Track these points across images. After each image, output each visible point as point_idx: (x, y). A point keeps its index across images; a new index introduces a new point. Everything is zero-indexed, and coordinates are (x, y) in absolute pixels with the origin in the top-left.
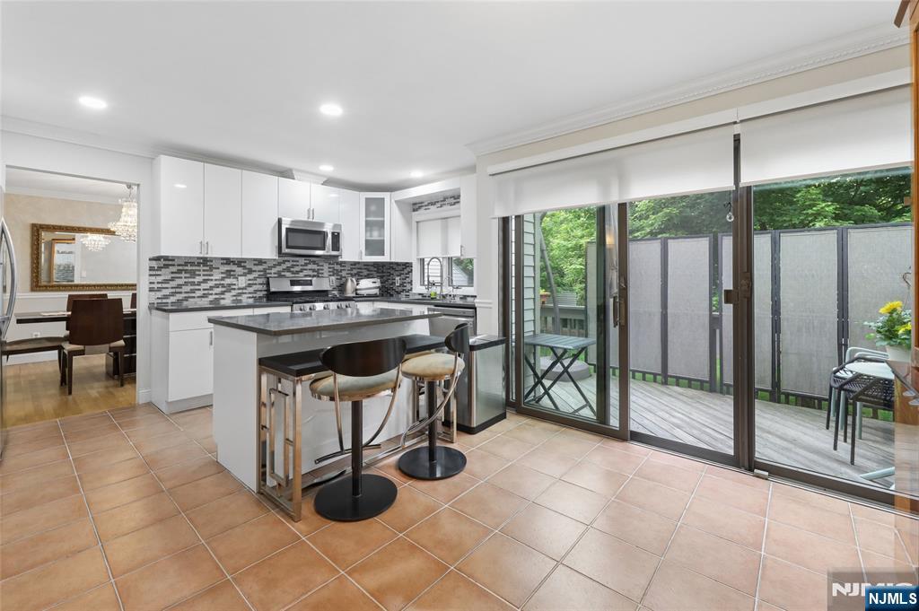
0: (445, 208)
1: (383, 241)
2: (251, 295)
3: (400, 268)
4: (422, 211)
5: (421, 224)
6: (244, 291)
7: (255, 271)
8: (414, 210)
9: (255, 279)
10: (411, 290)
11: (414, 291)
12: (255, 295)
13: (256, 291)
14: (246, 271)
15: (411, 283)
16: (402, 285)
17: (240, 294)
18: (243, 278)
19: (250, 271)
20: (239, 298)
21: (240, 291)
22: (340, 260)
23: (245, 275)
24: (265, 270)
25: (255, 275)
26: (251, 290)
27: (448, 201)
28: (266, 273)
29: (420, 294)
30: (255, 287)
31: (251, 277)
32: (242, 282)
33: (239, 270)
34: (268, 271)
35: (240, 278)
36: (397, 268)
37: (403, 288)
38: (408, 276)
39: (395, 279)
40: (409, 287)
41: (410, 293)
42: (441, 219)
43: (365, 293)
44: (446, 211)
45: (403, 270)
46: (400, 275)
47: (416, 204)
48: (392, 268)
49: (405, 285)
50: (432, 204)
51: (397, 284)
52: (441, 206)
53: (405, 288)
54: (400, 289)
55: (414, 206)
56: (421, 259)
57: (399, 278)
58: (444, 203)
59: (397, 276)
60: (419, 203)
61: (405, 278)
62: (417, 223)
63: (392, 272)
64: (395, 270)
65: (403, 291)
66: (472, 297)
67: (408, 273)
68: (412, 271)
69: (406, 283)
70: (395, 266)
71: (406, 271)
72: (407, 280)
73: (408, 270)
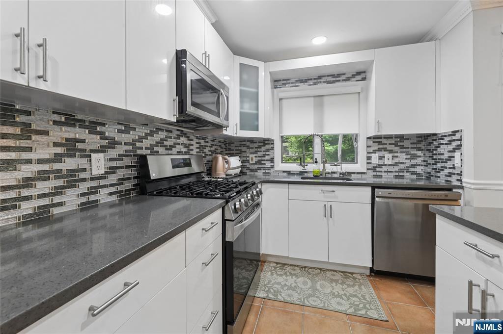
0: (319, 85)
1: (257, 115)
2: (113, 189)
3: (256, 145)
4: (287, 88)
5: (284, 101)
6: (103, 182)
7: (120, 144)
8: (276, 87)
9: (120, 157)
10: (273, 167)
11: (276, 168)
12: (120, 188)
13: (121, 181)
14: (105, 142)
15: (272, 160)
16: (259, 162)
17: (94, 190)
18: (101, 155)
19: (113, 144)
20: (93, 198)
21: (95, 183)
23: (102, 150)
24: (133, 143)
25: (121, 150)
26: (113, 179)
27: (324, 79)
28: (135, 148)
29: (284, 172)
30: (120, 174)
31: (113, 153)
32: (99, 164)
33: (93, 141)
34: (138, 144)
35: (93, 155)
36: (252, 145)
37: (260, 166)
38: (267, 153)
39: (248, 157)
40: (268, 164)
41: (271, 171)
42: (314, 96)
43: (233, 172)
44: (322, 88)
45: (260, 147)
46: (256, 152)
47: (280, 80)
48: (244, 146)
49: (263, 162)
50: (301, 81)
51: (251, 162)
52: (315, 84)
53: (263, 166)
54: (256, 166)
55: (276, 84)
56: (282, 137)
57: (255, 155)
58: (319, 80)
59: (251, 153)
60: (283, 80)
61: (264, 156)
62: (280, 99)
63: (244, 149)
64: (248, 147)
65: (260, 169)
66: (358, 173)
67: (268, 150)
68: (273, 148)
69: (264, 160)
70: (248, 144)
71: (264, 149)
72: (267, 158)
73: (267, 147)
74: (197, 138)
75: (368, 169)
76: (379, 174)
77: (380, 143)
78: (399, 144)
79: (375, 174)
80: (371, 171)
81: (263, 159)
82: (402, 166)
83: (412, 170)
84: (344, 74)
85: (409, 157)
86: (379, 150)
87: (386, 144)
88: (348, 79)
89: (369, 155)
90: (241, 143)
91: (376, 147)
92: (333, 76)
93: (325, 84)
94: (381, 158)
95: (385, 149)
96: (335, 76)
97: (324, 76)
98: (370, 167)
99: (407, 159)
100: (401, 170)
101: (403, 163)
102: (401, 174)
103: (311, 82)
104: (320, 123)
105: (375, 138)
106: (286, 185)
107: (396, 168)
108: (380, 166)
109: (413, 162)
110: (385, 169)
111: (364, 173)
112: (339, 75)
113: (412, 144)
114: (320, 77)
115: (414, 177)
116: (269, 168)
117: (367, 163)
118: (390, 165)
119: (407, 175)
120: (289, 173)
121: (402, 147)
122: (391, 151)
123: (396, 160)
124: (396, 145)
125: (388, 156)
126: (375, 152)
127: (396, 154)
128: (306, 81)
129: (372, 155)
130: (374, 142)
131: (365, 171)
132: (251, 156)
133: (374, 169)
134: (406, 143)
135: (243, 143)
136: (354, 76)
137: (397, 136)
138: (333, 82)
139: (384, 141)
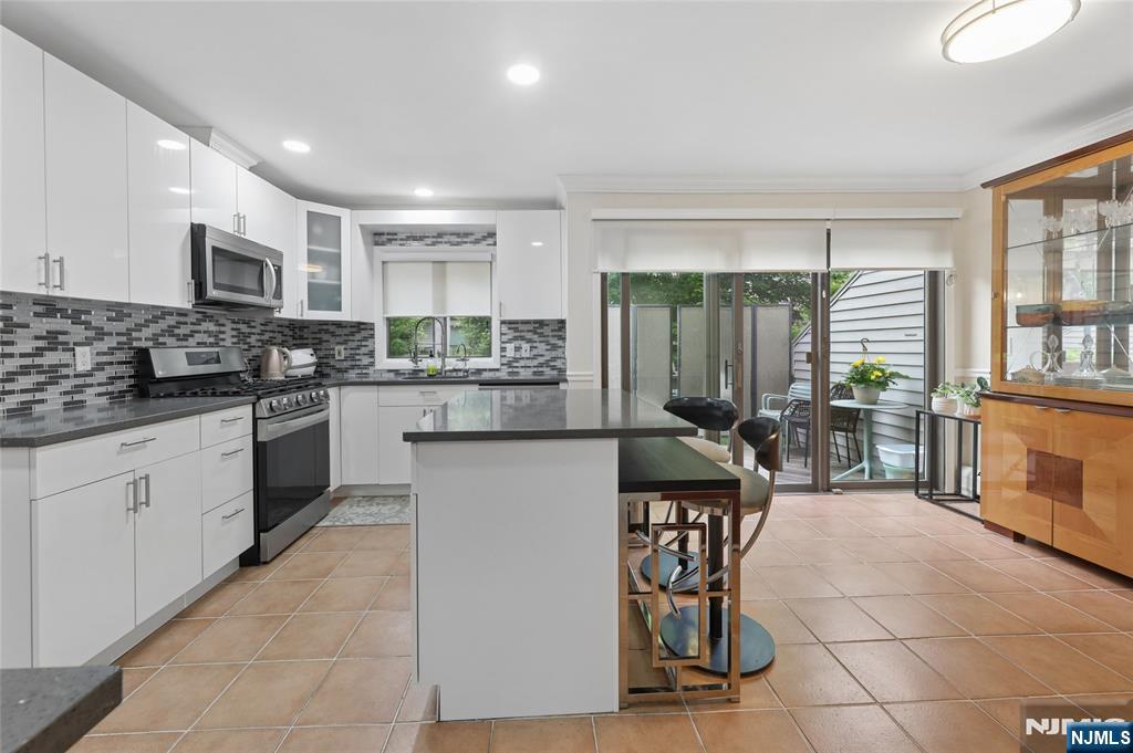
0: (440, 247)
1: (339, 288)
2: (102, 389)
3: (346, 331)
4: (394, 247)
5: (389, 266)
6: (89, 380)
7: (111, 334)
8: (377, 244)
9: (111, 351)
10: (372, 364)
11: (378, 366)
12: (110, 388)
13: (112, 380)
14: (91, 334)
15: (371, 354)
16: (352, 357)
17: (79, 389)
18: (87, 348)
19: (101, 334)
20: (77, 397)
21: (80, 381)
22: (277, 315)
23: (88, 342)
24: (128, 333)
25: (112, 342)
26: (101, 377)
27: (446, 239)
28: (131, 340)
29: (390, 371)
30: (110, 371)
31: (103, 346)
32: (84, 359)
33: (78, 333)
34: (134, 334)
35: (77, 349)
36: (339, 331)
37: (353, 363)
38: (364, 343)
39: (333, 349)
40: (366, 360)
41: (371, 370)
42: (434, 262)
43: (299, 373)
44: (441, 252)
45: (352, 334)
46: (345, 342)
47: (383, 234)
48: (327, 331)
49: (358, 357)
50: (415, 238)
51: (337, 358)
52: (434, 244)
53: (358, 363)
54: (345, 364)
55: (377, 238)
56: (388, 319)
57: (343, 347)
58: (440, 240)
59: (339, 343)
60: (388, 234)
61: (358, 348)
62: (384, 263)
63: (325, 337)
64: (333, 334)
65: (353, 367)
66: (491, 370)
67: (365, 339)
68: (372, 336)
69: (358, 354)
70: (332, 328)
71: (358, 337)
72: (364, 350)
73: (364, 334)
74: (234, 322)
75: (502, 365)
76: (515, 370)
77: (516, 330)
78: (539, 331)
79: (510, 370)
80: (505, 367)
81: (358, 352)
82: (541, 360)
83: (552, 364)
84: (472, 234)
85: (549, 347)
86: (516, 338)
87: (523, 331)
88: (477, 242)
89: (503, 345)
90: (320, 327)
91: (511, 334)
92: (458, 235)
93: (447, 247)
94: (518, 349)
95: (522, 338)
96: (460, 236)
97: (446, 234)
98: (505, 361)
99: (547, 350)
100: (541, 365)
101: (542, 355)
102: (540, 369)
103: (429, 241)
104: (440, 300)
105: (511, 322)
106: (375, 388)
107: (535, 363)
108: (516, 360)
109: (554, 354)
110: (522, 363)
111: (497, 370)
112: (467, 235)
113: (552, 331)
114: (440, 235)
115: (555, 372)
116: (366, 367)
117: (502, 356)
118: (528, 358)
119: (547, 370)
120: (397, 372)
121: (541, 335)
122: (529, 341)
123: (535, 352)
124: (535, 333)
125: (526, 346)
126: (510, 341)
127: (535, 345)
128: (421, 238)
129: (507, 345)
130: (510, 329)
131: (498, 367)
132: (337, 348)
133: (509, 364)
134: (547, 331)
135: (325, 327)
136: (484, 238)
137: (536, 322)
138: (458, 244)
139: (521, 327)
